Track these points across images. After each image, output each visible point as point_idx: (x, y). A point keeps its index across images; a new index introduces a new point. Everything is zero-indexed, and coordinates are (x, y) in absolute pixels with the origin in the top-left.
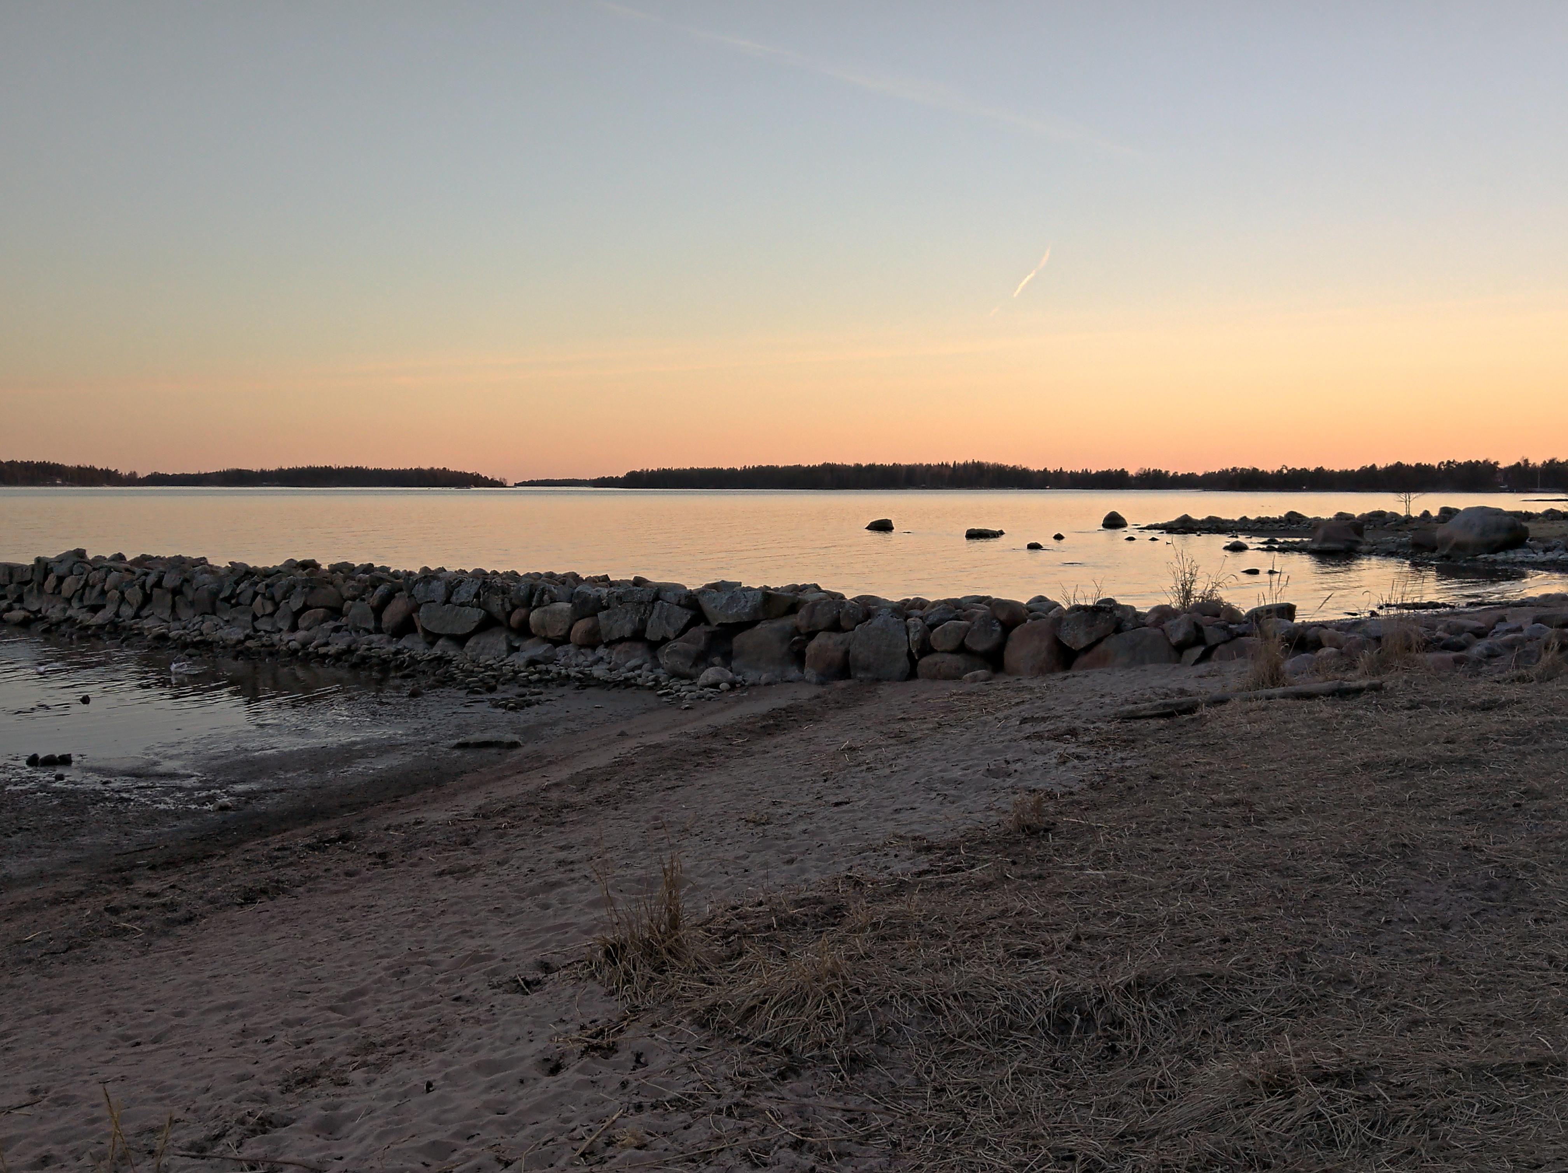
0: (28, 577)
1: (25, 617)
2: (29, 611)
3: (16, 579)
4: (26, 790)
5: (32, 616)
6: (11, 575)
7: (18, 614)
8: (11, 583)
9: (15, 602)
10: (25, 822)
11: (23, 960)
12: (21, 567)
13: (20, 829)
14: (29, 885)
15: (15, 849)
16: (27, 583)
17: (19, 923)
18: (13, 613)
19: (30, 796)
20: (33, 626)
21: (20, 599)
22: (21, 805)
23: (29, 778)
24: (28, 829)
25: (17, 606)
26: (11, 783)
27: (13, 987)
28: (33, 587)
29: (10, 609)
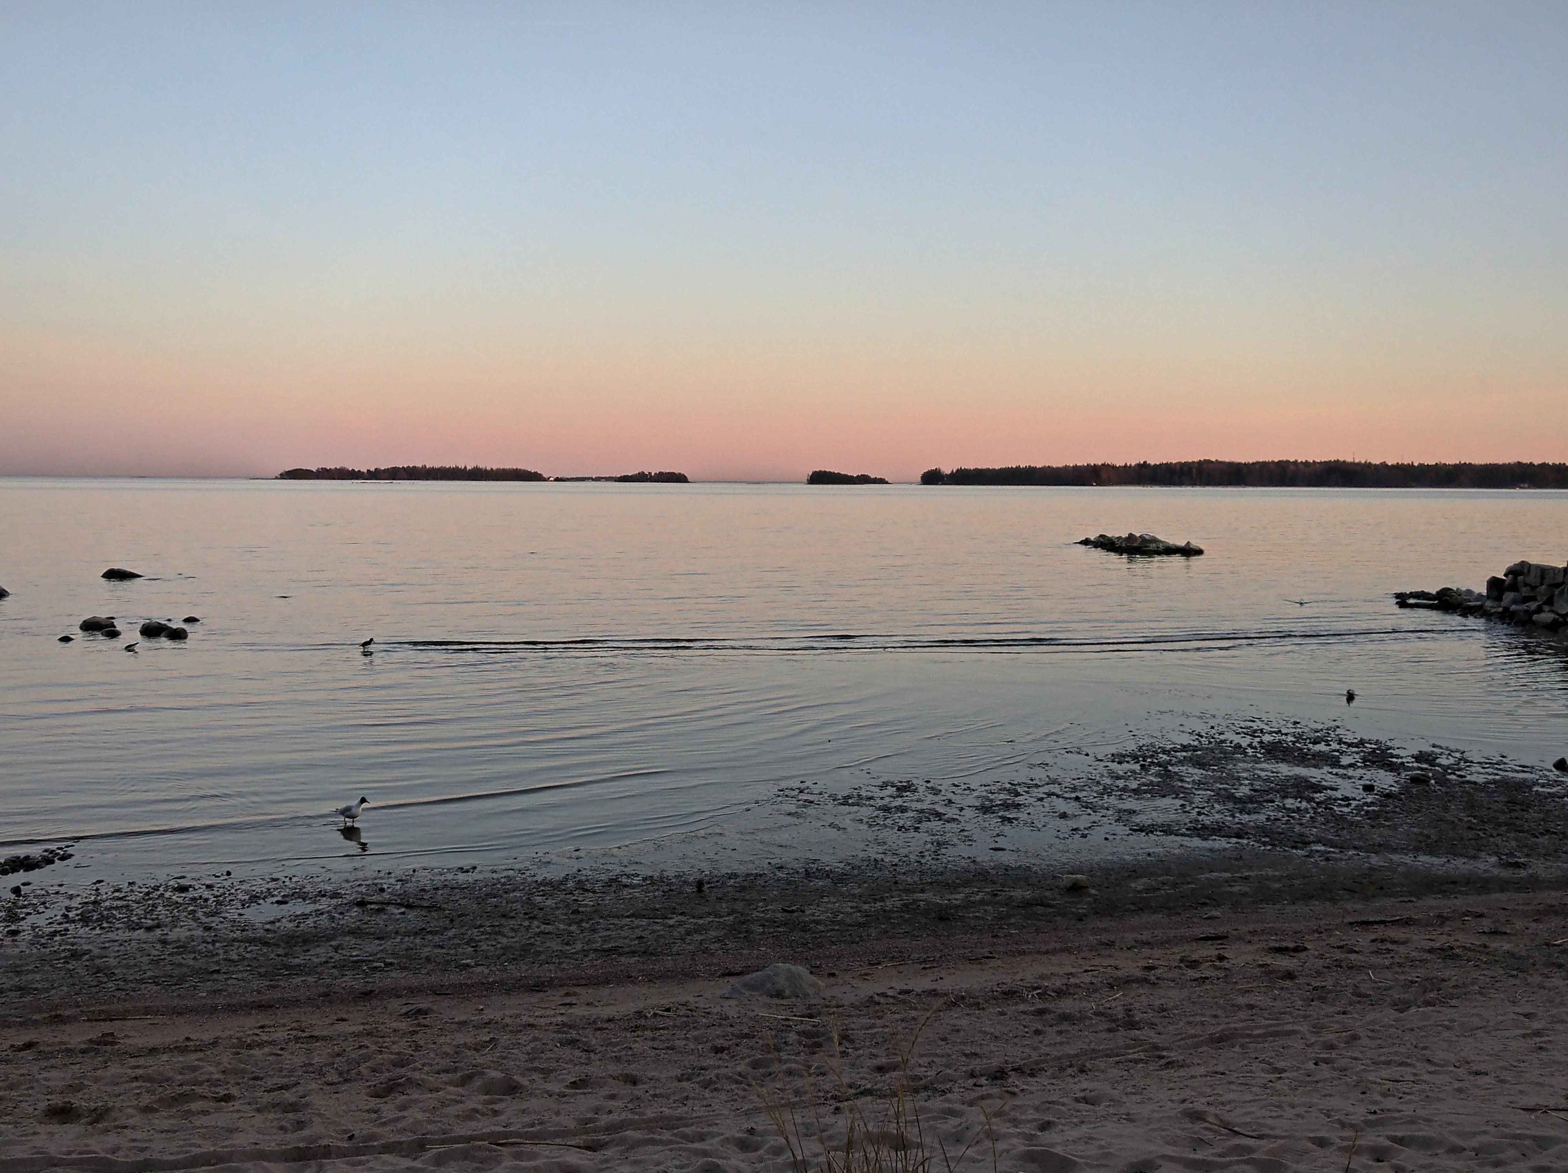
0: (1560, 579)
1: (1555, 620)
2: (1558, 614)
3: (1548, 581)
4: (1553, 793)
5: (1561, 620)
6: (1543, 577)
7: (1546, 616)
8: (1542, 584)
9: (1545, 603)
10: (1552, 825)
11: (1553, 964)
12: (1554, 569)
13: (1547, 831)
14: (1557, 890)
15: (1543, 851)
16: (1558, 585)
17: (1548, 926)
18: (1543, 615)
19: (1558, 800)
20: (1561, 630)
21: (1550, 602)
22: (1548, 807)
23: (1556, 781)
24: (1555, 833)
25: (1546, 608)
26: (1538, 784)
27: (1544, 988)
28: (1563, 589)
29: (1539, 610)
